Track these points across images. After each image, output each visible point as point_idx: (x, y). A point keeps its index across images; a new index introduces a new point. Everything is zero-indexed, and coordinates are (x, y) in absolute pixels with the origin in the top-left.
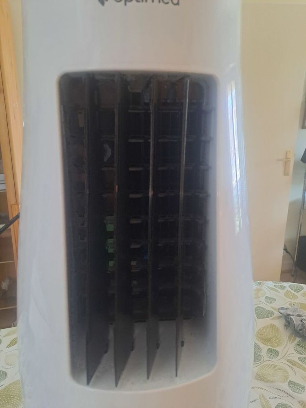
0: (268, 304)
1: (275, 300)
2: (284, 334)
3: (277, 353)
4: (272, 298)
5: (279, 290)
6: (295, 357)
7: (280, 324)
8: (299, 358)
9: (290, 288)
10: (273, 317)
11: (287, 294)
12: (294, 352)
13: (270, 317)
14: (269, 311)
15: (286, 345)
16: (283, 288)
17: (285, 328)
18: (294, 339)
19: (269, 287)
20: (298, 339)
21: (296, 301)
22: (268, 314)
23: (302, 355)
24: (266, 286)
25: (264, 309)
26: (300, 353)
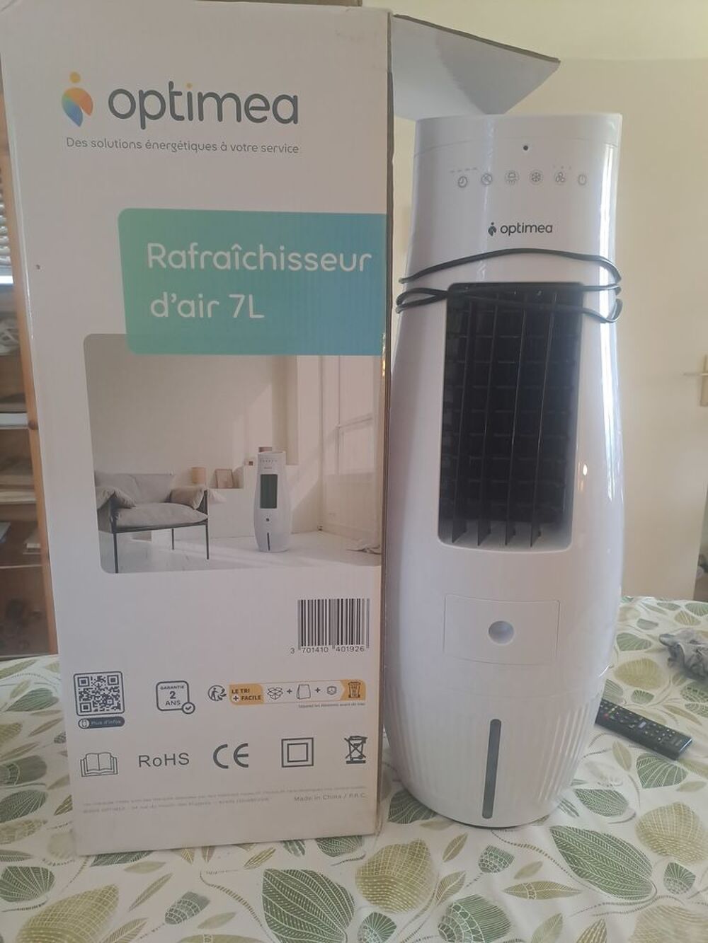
0: (642, 630)
1: (656, 625)
2: (666, 673)
3: (650, 697)
4: (651, 623)
5: (668, 611)
6: (682, 703)
7: (660, 660)
8: (686, 706)
9: (688, 609)
10: (649, 649)
11: (680, 618)
12: (679, 696)
13: (645, 648)
14: (643, 641)
15: (668, 687)
16: (674, 607)
17: (668, 664)
18: (683, 681)
19: (647, 606)
20: (689, 681)
21: (697, 628)
22: (642, 645)
23: (694, 701)
24: (643, 603)
25: (635, 637)
26: (690, 699)
